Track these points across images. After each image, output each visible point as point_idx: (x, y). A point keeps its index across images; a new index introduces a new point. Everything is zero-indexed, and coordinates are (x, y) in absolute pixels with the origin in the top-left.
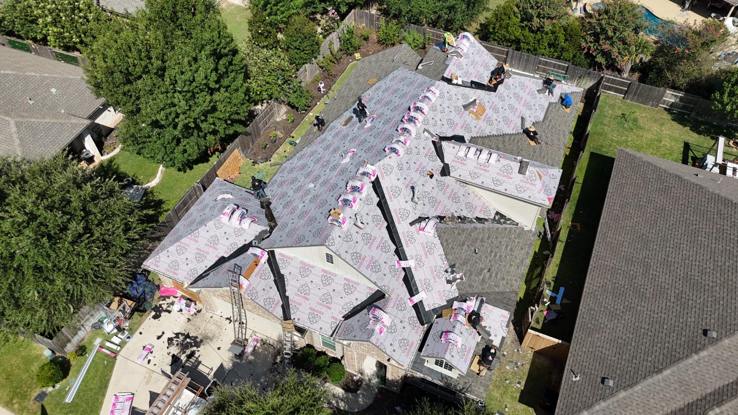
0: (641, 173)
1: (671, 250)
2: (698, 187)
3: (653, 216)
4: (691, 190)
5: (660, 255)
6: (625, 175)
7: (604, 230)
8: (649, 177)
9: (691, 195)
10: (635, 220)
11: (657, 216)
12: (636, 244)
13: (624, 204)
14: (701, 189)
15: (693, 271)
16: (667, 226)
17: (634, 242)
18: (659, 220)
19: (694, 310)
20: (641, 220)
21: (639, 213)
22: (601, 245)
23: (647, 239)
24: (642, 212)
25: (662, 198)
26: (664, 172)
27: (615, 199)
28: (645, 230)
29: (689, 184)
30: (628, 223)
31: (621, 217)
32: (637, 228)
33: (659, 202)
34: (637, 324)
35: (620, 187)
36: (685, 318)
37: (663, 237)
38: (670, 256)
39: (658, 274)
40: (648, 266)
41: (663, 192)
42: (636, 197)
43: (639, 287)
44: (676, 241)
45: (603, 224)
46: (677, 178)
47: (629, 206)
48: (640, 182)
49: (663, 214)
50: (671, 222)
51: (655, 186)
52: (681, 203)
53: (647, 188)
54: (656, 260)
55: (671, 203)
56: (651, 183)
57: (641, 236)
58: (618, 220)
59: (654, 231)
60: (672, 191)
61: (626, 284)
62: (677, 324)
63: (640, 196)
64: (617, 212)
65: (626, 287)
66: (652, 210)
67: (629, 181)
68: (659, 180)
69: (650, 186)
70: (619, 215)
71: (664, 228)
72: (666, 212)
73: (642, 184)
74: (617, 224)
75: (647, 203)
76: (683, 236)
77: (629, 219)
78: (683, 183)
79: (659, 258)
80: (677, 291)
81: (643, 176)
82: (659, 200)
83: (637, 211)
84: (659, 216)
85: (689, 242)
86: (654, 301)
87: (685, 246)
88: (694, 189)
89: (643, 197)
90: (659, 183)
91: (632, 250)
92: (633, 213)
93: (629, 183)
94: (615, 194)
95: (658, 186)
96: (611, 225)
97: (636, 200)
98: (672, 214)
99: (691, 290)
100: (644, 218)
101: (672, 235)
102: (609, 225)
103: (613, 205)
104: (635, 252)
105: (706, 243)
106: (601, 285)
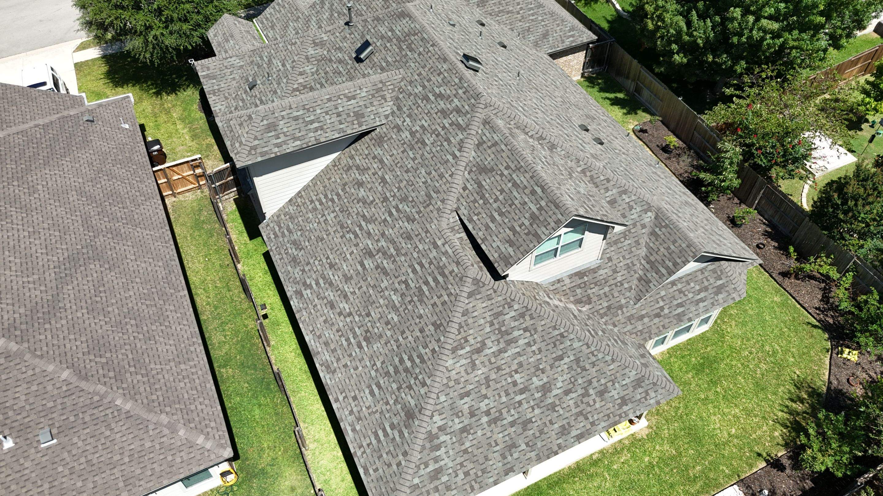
0: (157, 386)
1: (58, 246)
2: (38, 353)
3: (104, 299)
4: (50, 345)
5: (74, 239)
6: (187, 380)
7: (174, 279)
8: (139, 377)
9: (49, 337)
10: (131, 293)
11: (98, 299)
12: (114, 255)
13: (161, 320)
14: (32, 348)
15: (20, 218)
16: (75, 282)
17: (120, 259)
18: (93, 291)
19: (10, 176)
20: (122, 293)
21: (130, 305)
22: (168, 257)
23: (101, 263)
24: (125, 306)
25: (100, 331)
26: (115, 388)
27: (183, 332)
28: (109, 276)
29: (58, 359)
30: (141, 289)
31: (156, 299)
32: (124, 280)
33: (103, 323)
34: (77, 165)
35: (185, 356)
36: (19, 168)
37: (78, 265)
38: (58, 238)
39: (69, 216)
40: (86, 226)
41: (101, 342)
42: (147, 335)
43: (89, 202)
44: (55, 259)
45: (180, 288)
46: (83, 373)
47: (152, 317)
48: (153, 366)
49: (89, 301)
50: (70, 287)
51: (120, 356)
52: (64, 322)
53: (134, 352)
54: (77, 233)
55: (81, 321)
56: (132, 364)
57: (112, 268)
58: (160, 293)
59: (95, 275)
60: (85, 345)
61: (108, 207)
62: (28, 164)
63: (141, 336)
64: (167, 307)
65: (107, 203)
66: (110, 309)
67: (174, 368)
68: (117, 370)
69: (130, 356)
70: (161, 302)
71: (80, 279)
72: (83, 304)
73: (147, 360)
74: (158, 287)
75: (123, 322)
76: (46, 266)
77: (142, 296)
78: (70, 360)
79: (73, 236)
80: (36, 196)
81: (152, 381)
82: (104, 328)
83: (136, 308)
84: (94, 298)
85: (34, 257)
86: (64, 187)
87: (39, 251)
88: (45, 349)
89: (135, 334)
90: (116, 362)
91: (117, 248)
92: (140, 304)
93: (172, 364)
94: (186, 342)
95: (115, 356)
96: (166, 285)
97: (145, 328)
98: (73, 301)
99: (17, 196)
100: (118, 295)
101: (63, 267)
102: (171, 286)
103: (180, 320)
104: (112, 244)
105: (7, 253)
106: (142, 207)
